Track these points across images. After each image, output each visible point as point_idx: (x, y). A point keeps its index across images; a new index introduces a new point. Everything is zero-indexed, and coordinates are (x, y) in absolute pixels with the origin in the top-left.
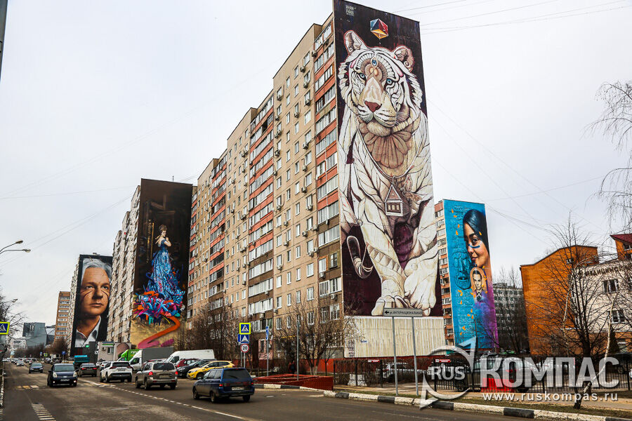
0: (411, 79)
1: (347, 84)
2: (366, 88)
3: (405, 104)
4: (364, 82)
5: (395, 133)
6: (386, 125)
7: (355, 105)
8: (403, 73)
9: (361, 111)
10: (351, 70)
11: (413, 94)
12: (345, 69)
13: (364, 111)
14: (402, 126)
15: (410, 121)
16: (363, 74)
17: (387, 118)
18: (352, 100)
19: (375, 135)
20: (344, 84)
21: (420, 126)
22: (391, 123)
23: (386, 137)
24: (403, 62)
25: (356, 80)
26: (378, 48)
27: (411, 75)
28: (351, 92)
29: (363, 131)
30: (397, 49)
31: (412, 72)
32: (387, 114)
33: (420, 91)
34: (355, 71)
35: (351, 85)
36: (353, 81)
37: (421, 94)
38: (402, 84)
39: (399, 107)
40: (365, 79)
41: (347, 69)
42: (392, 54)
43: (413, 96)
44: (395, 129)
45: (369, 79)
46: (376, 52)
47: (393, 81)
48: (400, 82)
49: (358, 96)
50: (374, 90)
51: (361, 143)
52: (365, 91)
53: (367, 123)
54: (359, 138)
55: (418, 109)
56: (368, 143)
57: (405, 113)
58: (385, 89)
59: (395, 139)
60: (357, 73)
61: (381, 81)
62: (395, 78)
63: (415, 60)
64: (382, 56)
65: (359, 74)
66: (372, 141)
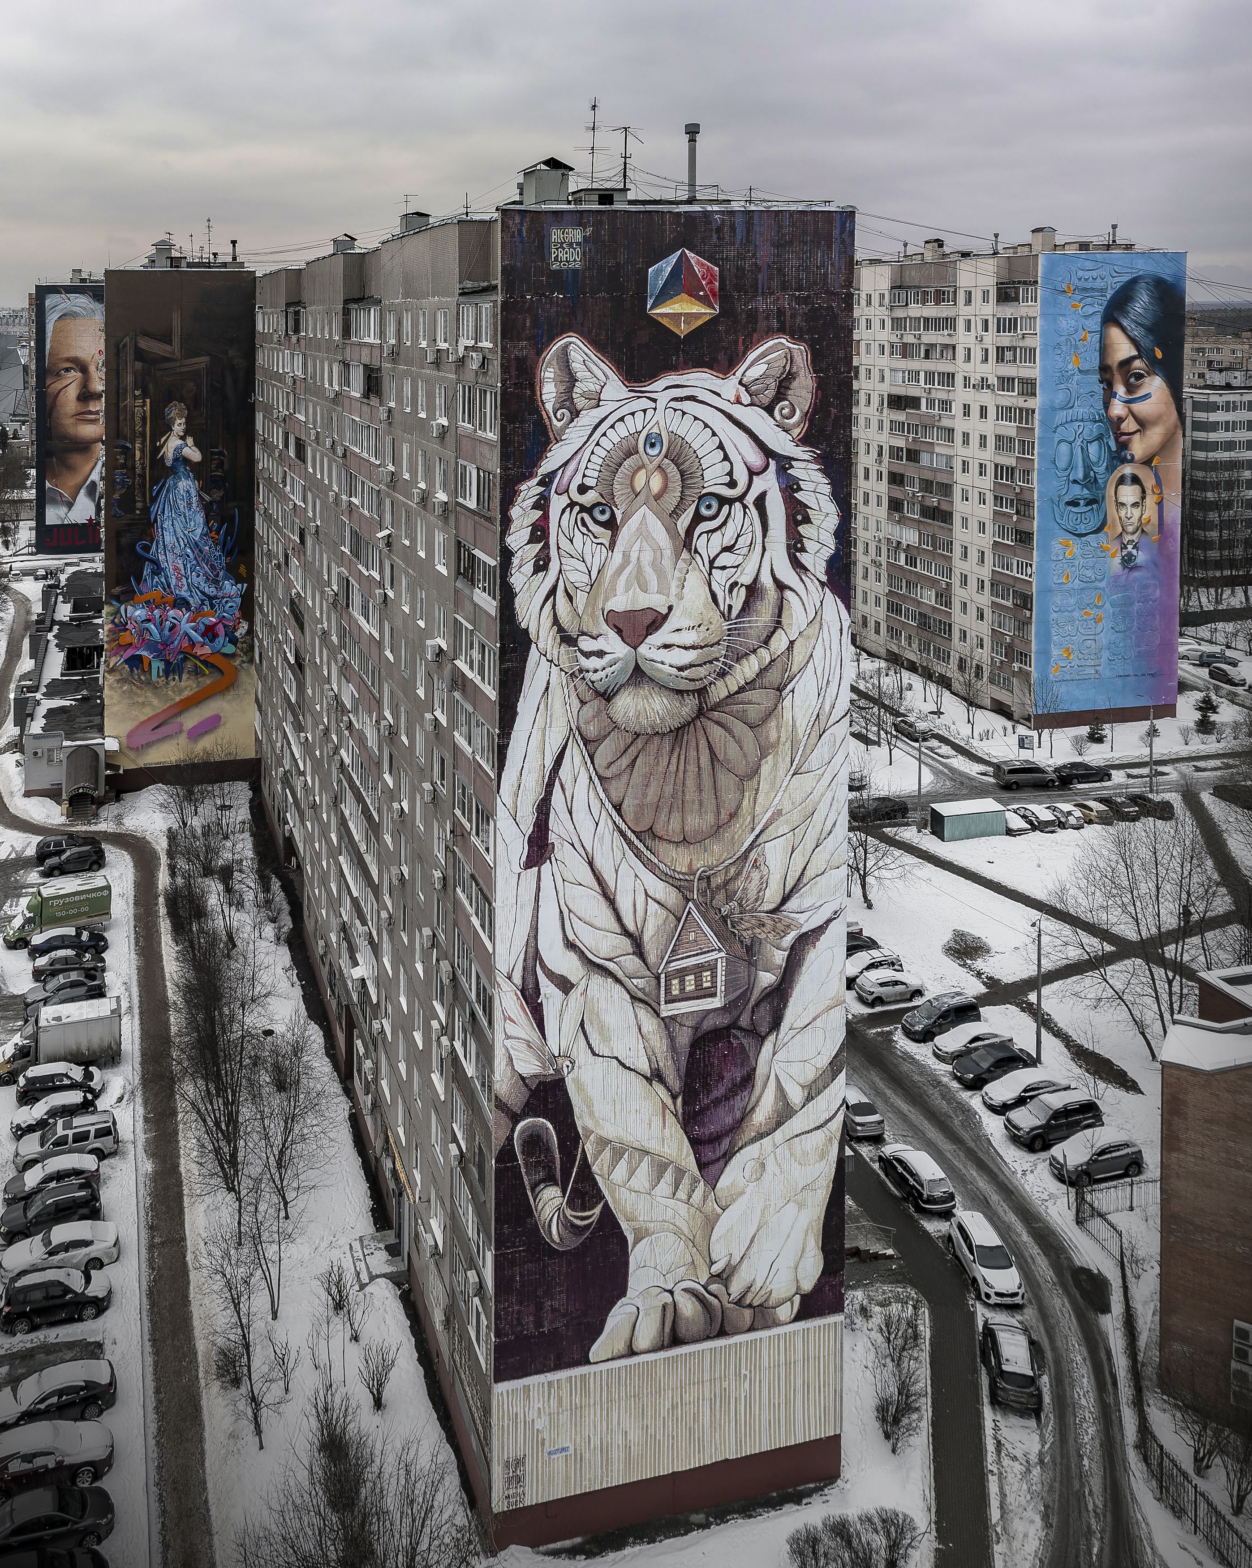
0: (797, 471)
1: (541, 565)
2: (617, 557)
3: (766, 580)
4: (605, 535)
5: (716, 707)
6: (684, 685)
7: (568, 640)
8: (768, 453)
9: (587, 655)
10: (558, 503)
11: (803, 529)
12: (536, 506)
13: (600, 654)
14: (749, 668)
15: (780, 642)
16: (606, 504)
17: (690, 656)
18: (556, 621)
19: (637, 735)
20: (529, 568)
21: (818, 654)
22: (702, 671)
23: (678, 733)
24: (769, 409)
25: (578, 538)
26: (672, 379)
27: (800, 452)
28: (553, 592)
29: (592, 730)
30: (752, 356)
31: (804, 441)
32: (689, 638)
33: (831, 508)
34: (572, 504)
35: (554, 566)
36: (565, 544)
37: (833, 522)
38: (760, 502)
39: (739, 598)
41: (542, 503)
42: (729, 387)
43: (800, 538)
44: (719, 692)
45: (627, 517)
46: (663, 398)
47: (723, 501)
48: (750, 499)
49: (581, 599)
50: (647, 557)
51: (583, 778)
52: (609, 572)
53: (607, 696)
54: (578, 759)
55: (813, 586)
56: (608, 774)
57: (763, 615)
58: (687, 543)
59: (716, 732)
60: (583, 509)
61: (675, 513)
62: (732, 484)
63: (821, 386)
64: (687, 406)
65: (588, 510)
66: (625, 761)
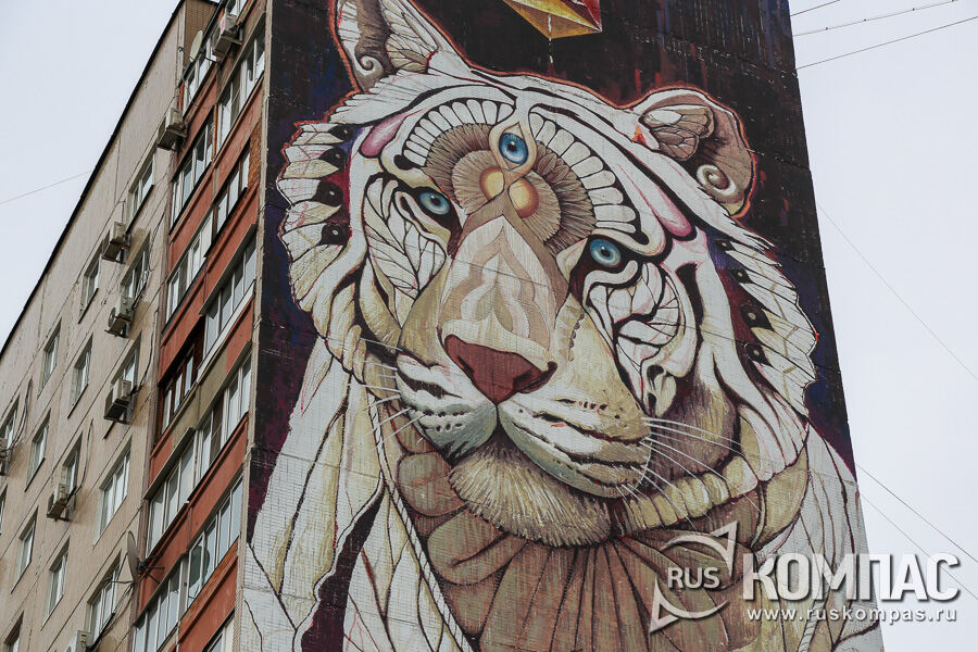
0: (740, 255)
1: (336, 233)
2: (460, 269)
3: (706, 377)
4: (443, 235)
6: (581, 484)
7: (375, 348)
8: (694, 220)
9: (416, 385)
10: (361, 169)
11: (759, 333)
12: (326, 157)
13: (437, 391)
14: (694, 497)
15: (741, 476)
16: (445, 193)
17: (589, 446)
18: (359, 319)
19: (504, 534)
20: (315, 233)
22: (614, 474)
23: (578, 554)
25: (396, 222)
27: (739, 233)
28: (354, 277)
29: (424, 498)
30: (655, 98)
31: (746, 222)
32: (590, 420)
33: (802, 321)
34: (386, 176)
35: (357, 244)
36: (374, 221)
38: (687, 273)
39: (666, 395)
40: (449, 220)
41: (338, 156)
42: (625, 122)
43: (758, 344)
44: (645, 514)
45: (475, 222)
46: (526, 101)
48: (672, 263)
49: (402, 304)
50: (510, 286)
52: (448, 284)
54: (398, 536)
55: (788, 417)
56: (454, 576)
57: (709, 429)
58: (574, 284)
60: (403, 186)
61: (555, 243)
62: (641, 238)
63: (762, 166)
64: (562, 120)
65: (416, 193)
66: (484, 567)
